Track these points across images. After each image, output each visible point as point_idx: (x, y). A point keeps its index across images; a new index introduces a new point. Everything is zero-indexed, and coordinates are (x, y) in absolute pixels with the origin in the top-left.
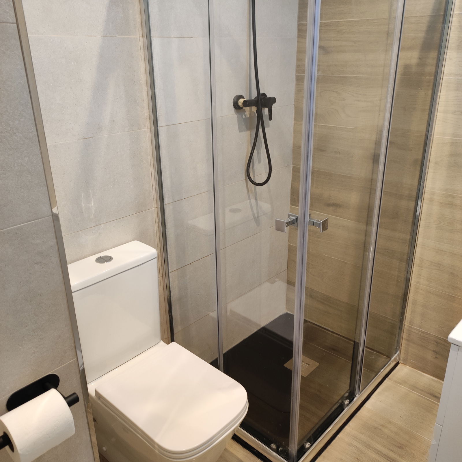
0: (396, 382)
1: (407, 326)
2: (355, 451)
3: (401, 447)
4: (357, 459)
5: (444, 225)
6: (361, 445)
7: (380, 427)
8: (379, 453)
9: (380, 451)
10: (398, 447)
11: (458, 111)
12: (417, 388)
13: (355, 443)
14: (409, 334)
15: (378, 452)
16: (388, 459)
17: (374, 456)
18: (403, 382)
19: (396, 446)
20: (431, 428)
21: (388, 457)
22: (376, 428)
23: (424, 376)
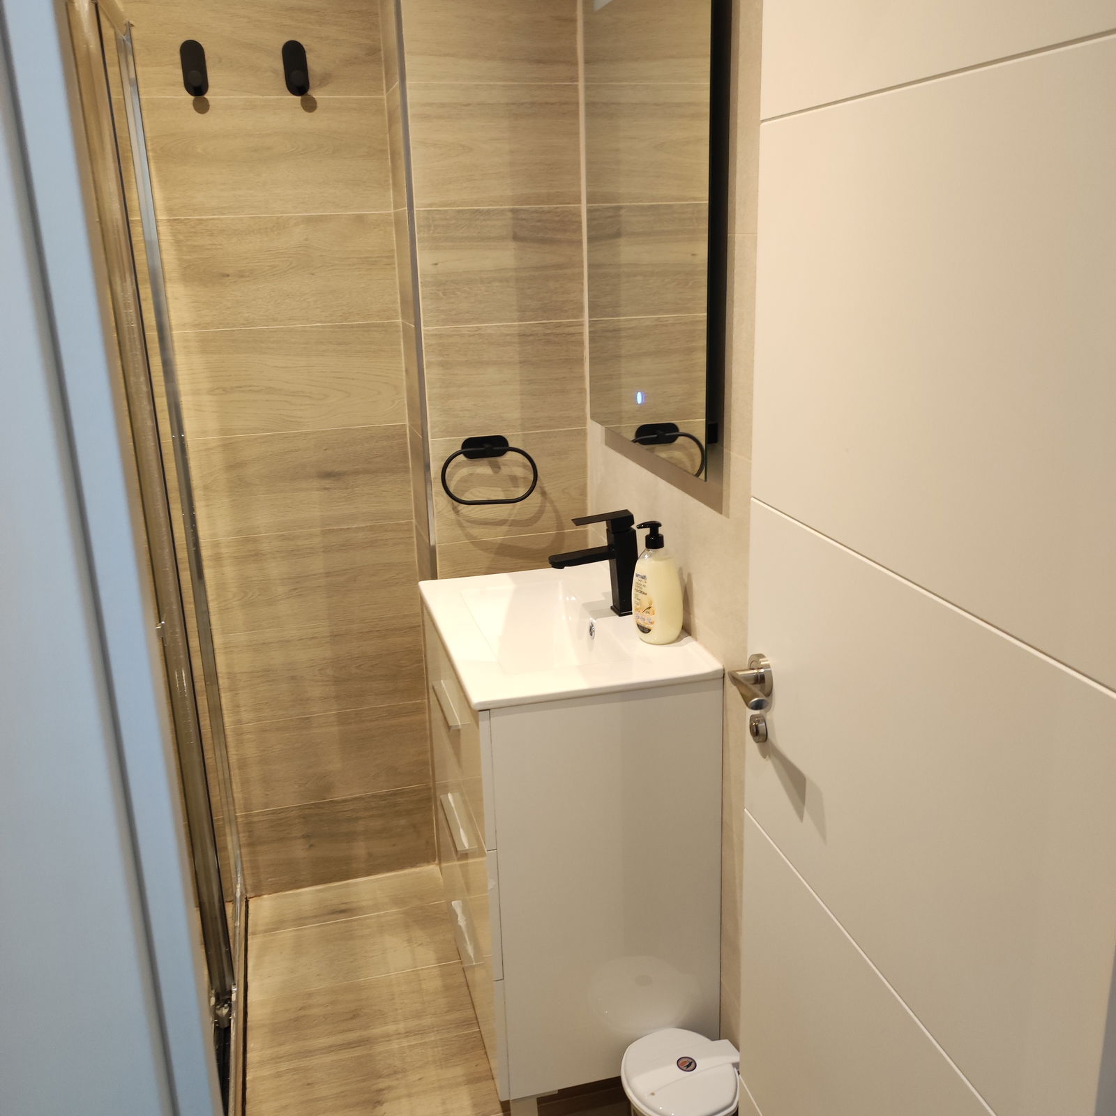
0: (266, 931)
1: (242, 816)
2: (296, 1077)
3: (354, 1015)
4: (309, 1084)
5: (253, 596)
6: (297, 1060)
7: (302, 1013)
8: (332, 1049)
9: (331, 1046)
10: (352, 1018)
11: (217, 389)
12: (306, 918)
13: (284, 1067)
14: (250, 831)
15: (330, 1049)
16: (351, 1046)
17: (329, 1059)
18: (278, 924)
19: (346, 1020)
20: (373, 957)
21: (349, 1043)
22: (296, 1020)
23: (300, 894)
